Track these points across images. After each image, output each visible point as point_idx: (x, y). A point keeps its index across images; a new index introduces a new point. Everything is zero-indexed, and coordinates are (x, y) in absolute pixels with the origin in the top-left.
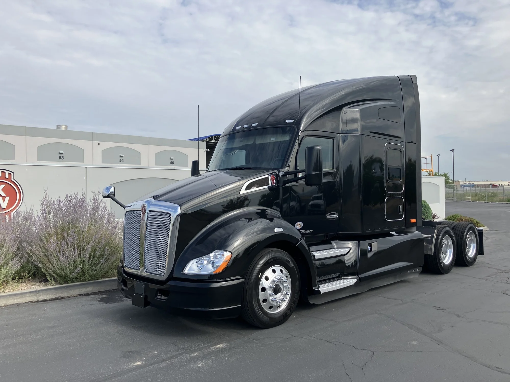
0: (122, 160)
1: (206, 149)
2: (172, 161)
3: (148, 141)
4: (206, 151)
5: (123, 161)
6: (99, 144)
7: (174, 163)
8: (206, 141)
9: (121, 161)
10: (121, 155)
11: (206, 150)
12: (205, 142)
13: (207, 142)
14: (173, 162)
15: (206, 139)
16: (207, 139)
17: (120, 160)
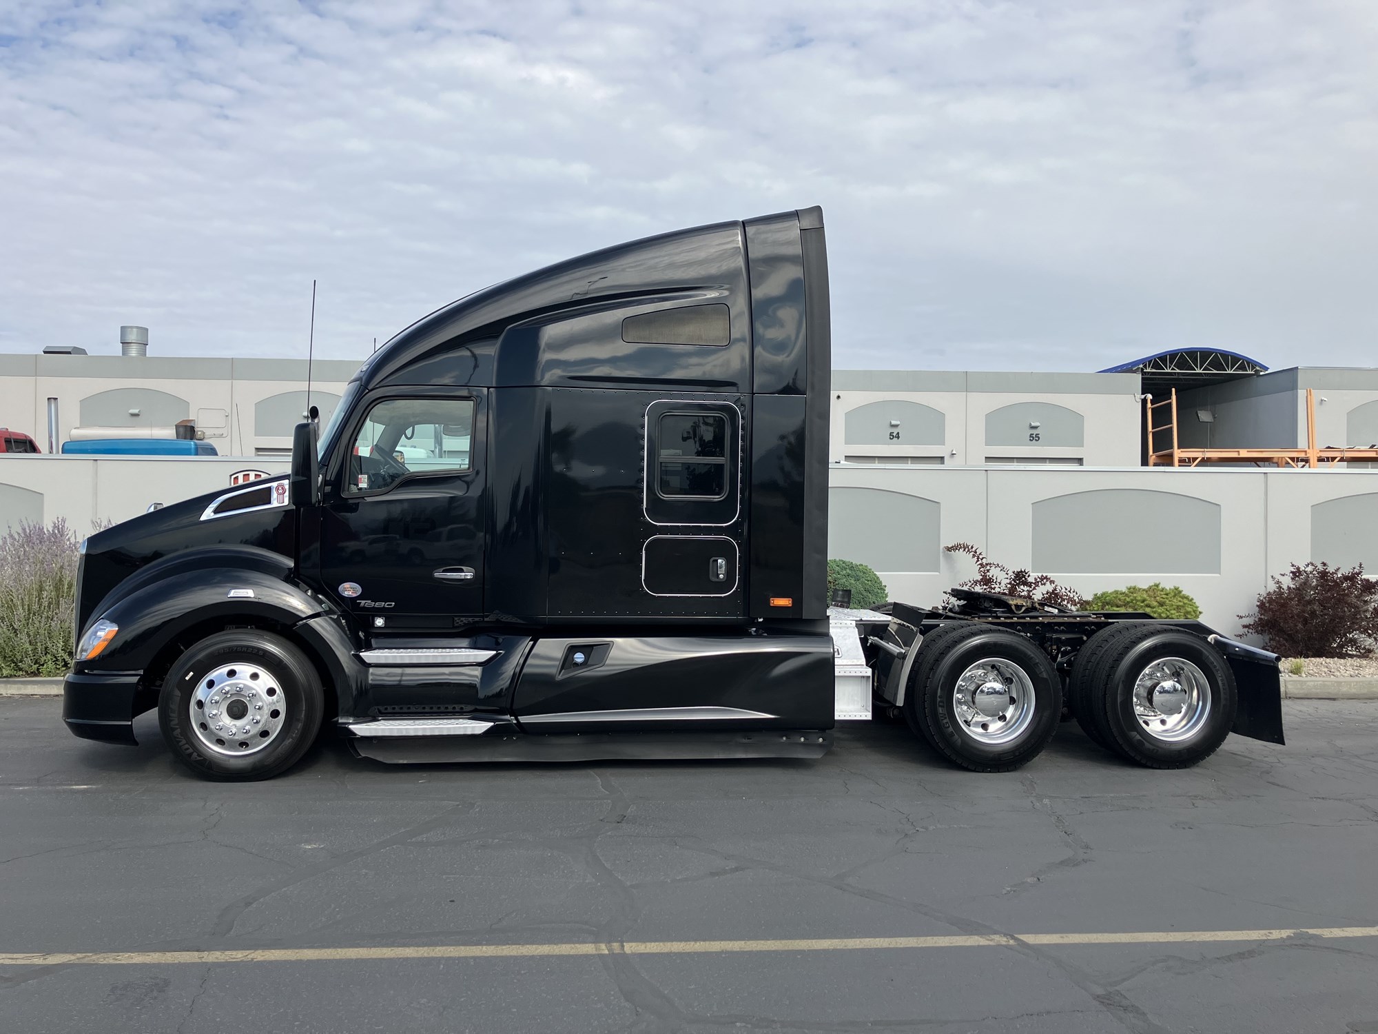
0: (894, 435)
1: (1142, 394)
2: (1035, 432)
3: (967, 383)
4: (1142, 400)
5: (898, 438)
6: (839, 397)
7: (1039, 438)
8: (1142, 369)
9: (892, 436)
10: (894, 422)
11: (1143, 396)
12: (1140, 376)
13: (1143, 373)
14: (1037, 434)
15: (1141, 366)
16: (1145, 366)
17: (891, 434)
